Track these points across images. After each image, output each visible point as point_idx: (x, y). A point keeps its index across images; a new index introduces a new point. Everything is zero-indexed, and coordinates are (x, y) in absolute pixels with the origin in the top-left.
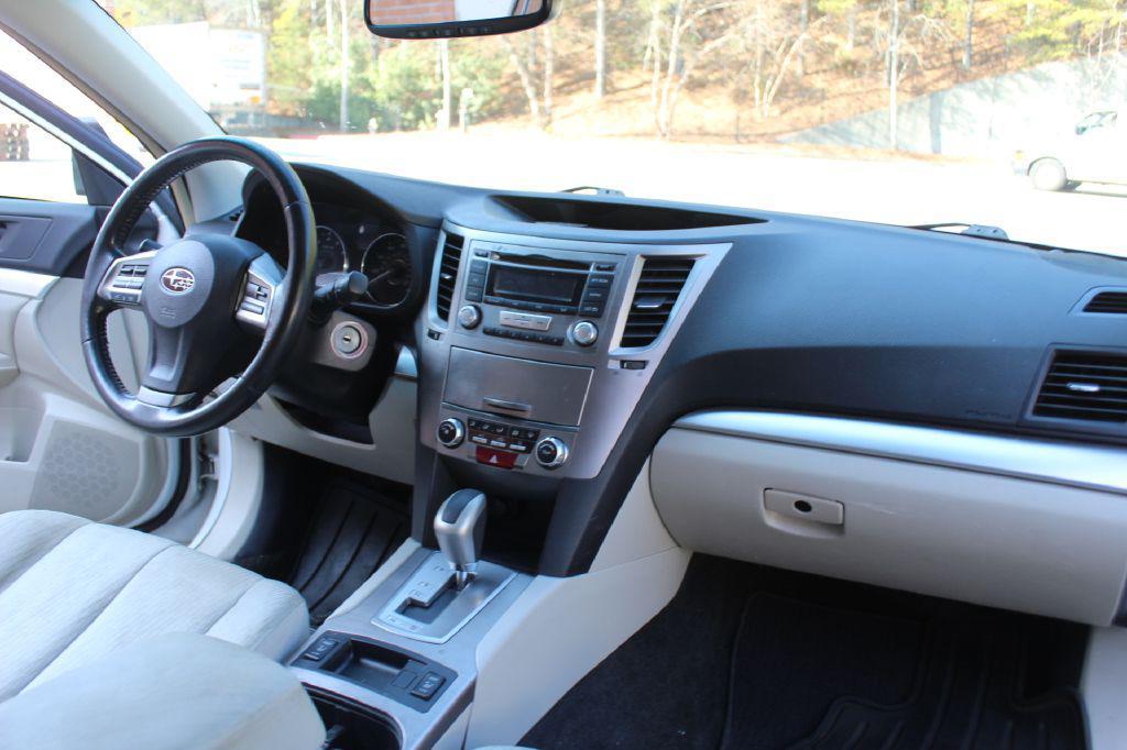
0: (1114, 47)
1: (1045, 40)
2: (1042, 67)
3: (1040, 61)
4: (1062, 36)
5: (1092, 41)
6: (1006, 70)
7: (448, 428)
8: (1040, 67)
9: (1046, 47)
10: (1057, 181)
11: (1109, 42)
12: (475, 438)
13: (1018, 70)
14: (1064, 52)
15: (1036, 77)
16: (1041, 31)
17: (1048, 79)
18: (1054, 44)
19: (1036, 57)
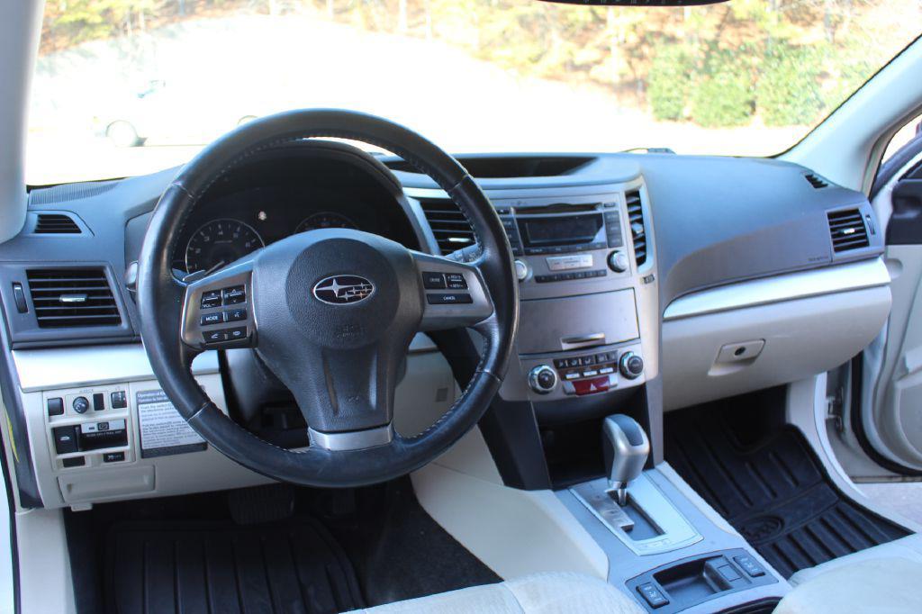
0: (138, 28)
1: (83, 23)
2: (85, 46)
3: (83, 40)
4: (98, 19)
5: (122, 24)
6: (55, 49)
7: (547, 375)
8: (84, 46)
9: (86, 29)
10: (133, 140)
11: (136, 24)
12: (569, 376)
13: (66, 48)
14: (103, 32)
15: (84, 54)
16: (81, 15)
17: (92, 56)
18: (93, 26)
19: (80, 36)
